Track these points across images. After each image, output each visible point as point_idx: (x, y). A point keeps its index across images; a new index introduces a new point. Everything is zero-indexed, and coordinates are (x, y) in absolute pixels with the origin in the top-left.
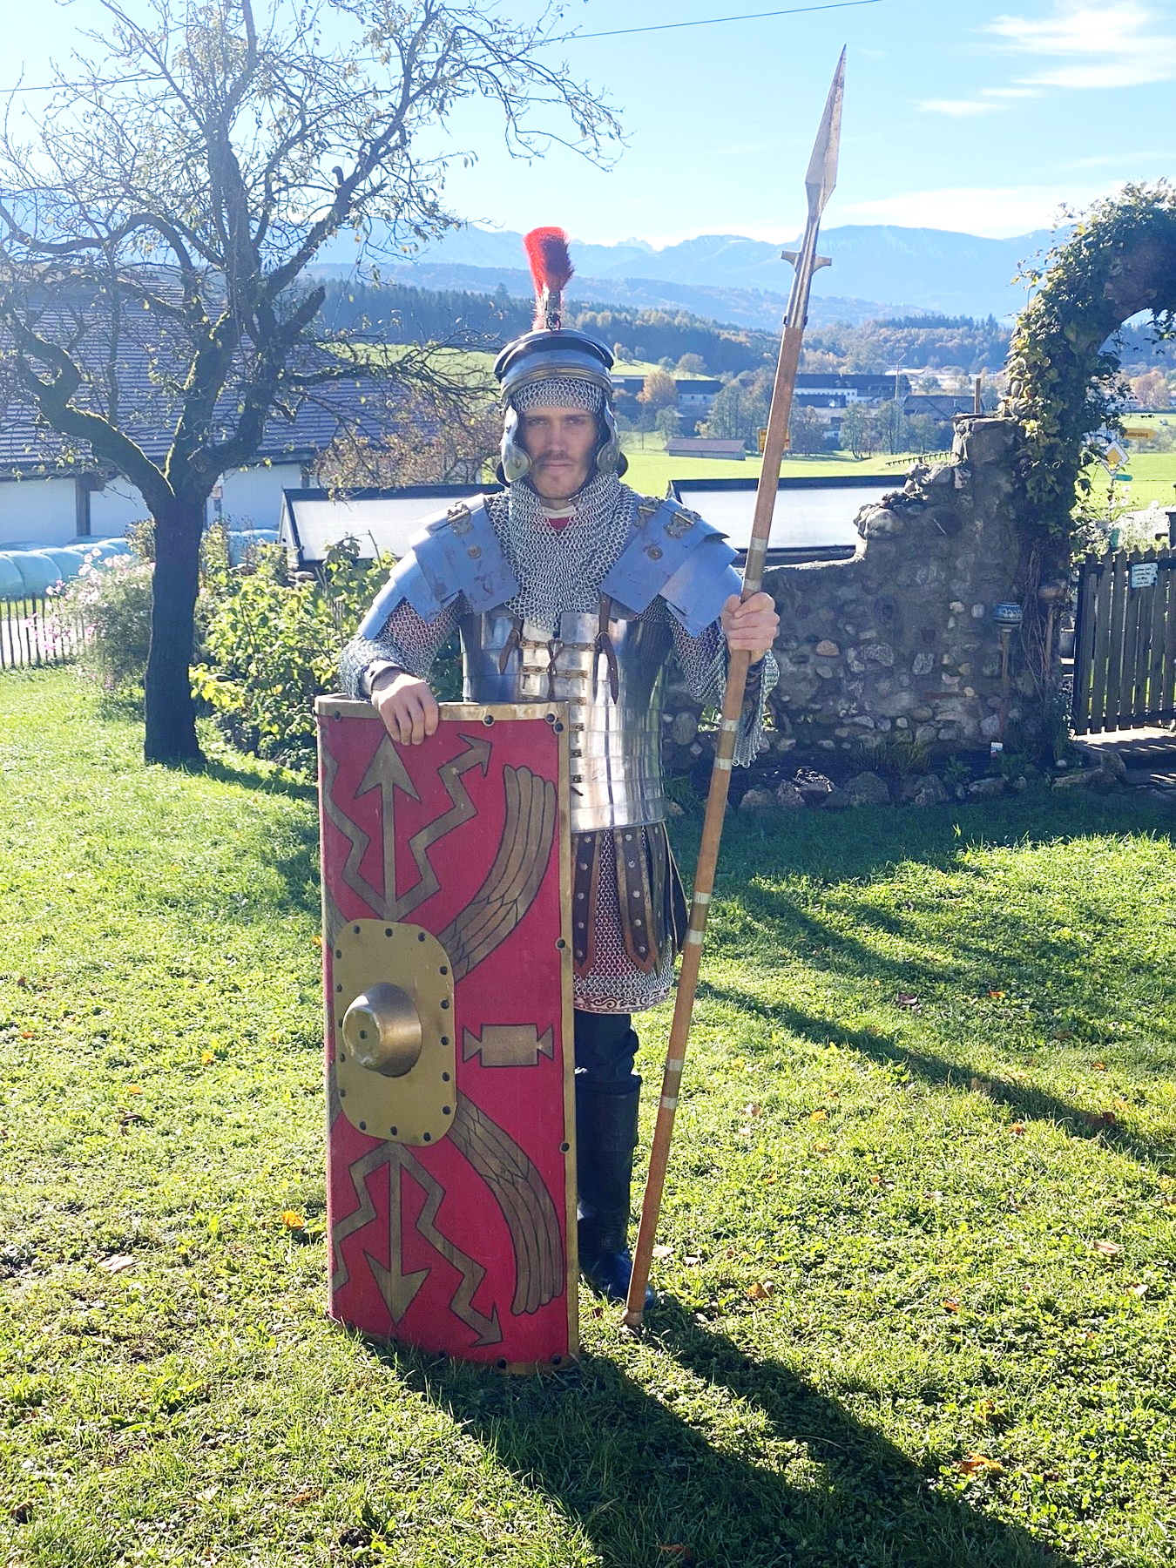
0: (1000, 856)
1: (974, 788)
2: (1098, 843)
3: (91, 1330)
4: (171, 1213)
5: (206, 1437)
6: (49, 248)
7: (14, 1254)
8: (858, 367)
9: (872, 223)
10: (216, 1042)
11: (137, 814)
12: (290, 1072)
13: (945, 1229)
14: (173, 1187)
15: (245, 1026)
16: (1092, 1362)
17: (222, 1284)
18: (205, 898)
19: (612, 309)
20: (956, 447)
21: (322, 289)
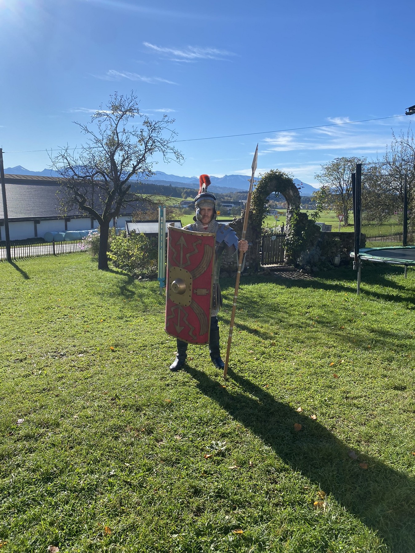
0: (246, 286)
1: (244, 275)
2: (263, 284)
3: (74, 366)
4: (91, 347)
5: (91, 384)
6: (81, 177)
7: (63, 354)
8: (234, 200)
9: (237, 174)
10: (103, 318)
11: (95, 279)
12: (116, 323)
13: (224, 348)
14: (92, 342)
15: (109, 315)
16: (244, 370)
17: (98, 359)
18: (106, 293)
19: (190, 189)
20: (241, 215)
21: (130, 185)
